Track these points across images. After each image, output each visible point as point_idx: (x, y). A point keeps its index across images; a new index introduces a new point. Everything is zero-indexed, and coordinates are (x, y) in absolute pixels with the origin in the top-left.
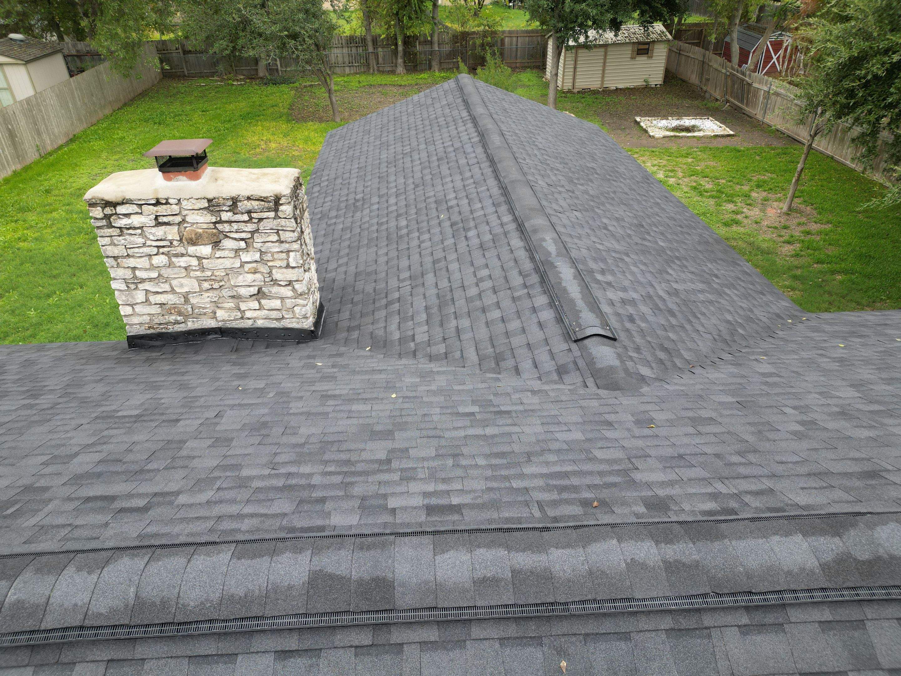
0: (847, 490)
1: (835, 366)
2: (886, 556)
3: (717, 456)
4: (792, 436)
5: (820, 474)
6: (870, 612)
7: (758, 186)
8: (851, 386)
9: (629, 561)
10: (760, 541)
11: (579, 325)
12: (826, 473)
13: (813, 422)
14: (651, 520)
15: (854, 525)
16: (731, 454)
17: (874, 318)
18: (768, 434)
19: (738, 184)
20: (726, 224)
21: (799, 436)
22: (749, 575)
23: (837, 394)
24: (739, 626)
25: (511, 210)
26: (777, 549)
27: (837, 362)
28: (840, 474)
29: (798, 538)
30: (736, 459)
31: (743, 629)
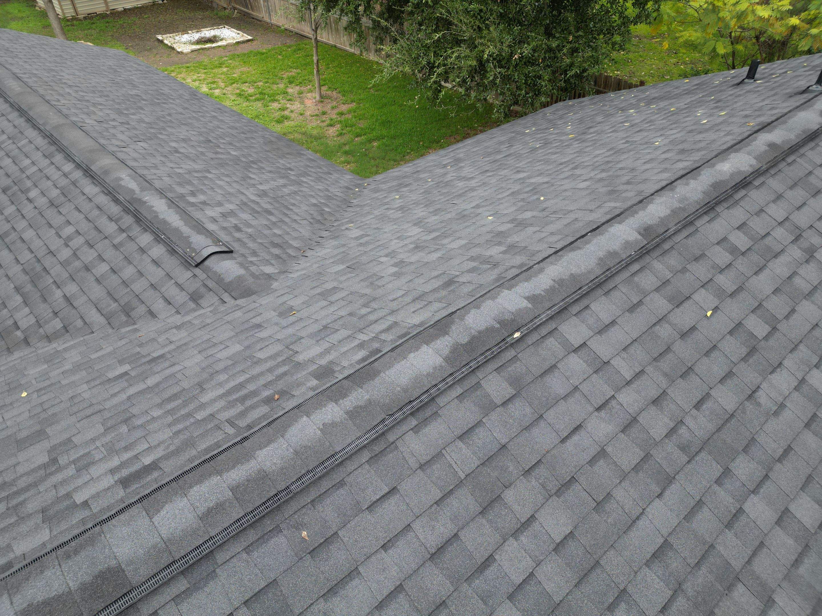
0: (439, 300)
1: (399, 214)
2: (476, 333)
3: (351, 314)
4: (393, 278)
5: (420, 297)
6: (480, 374)
7: (291, 82)
8: (415, 225)
9: (321, 427)
10: (403, 362)
11: (194, 250)
12: (423, 295)
13: (402, 262)
14: (324, 387)
15: (453, 322)
16: (360, 309)
17: (409, 168)
18: (376, 283)
19: (273, 83)
20: (279, 122)
21: (397, 275)
22: (405, 390)
23: (409, 234)
24: (412, 429)
25: (69, 157)
26: (415, 363)
27: (399, 210)
28: (431, 291)
29: (424, 348)
30: (364, 311)
31: (415, 430)
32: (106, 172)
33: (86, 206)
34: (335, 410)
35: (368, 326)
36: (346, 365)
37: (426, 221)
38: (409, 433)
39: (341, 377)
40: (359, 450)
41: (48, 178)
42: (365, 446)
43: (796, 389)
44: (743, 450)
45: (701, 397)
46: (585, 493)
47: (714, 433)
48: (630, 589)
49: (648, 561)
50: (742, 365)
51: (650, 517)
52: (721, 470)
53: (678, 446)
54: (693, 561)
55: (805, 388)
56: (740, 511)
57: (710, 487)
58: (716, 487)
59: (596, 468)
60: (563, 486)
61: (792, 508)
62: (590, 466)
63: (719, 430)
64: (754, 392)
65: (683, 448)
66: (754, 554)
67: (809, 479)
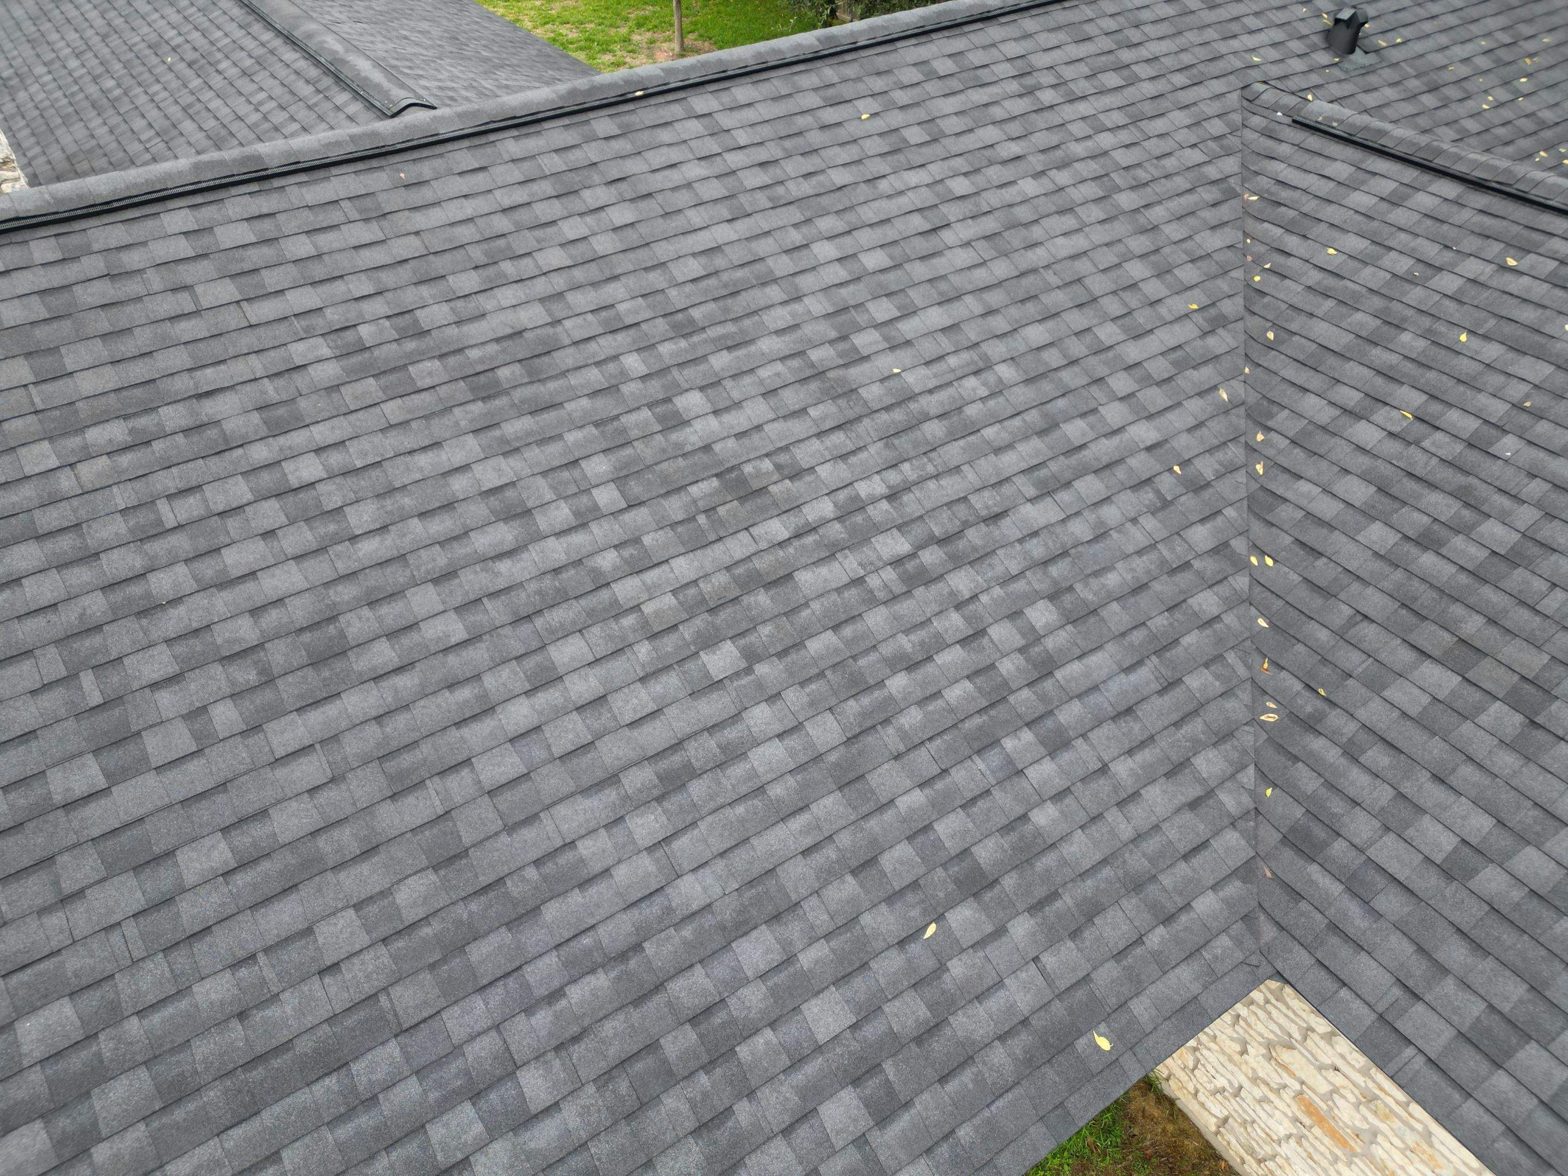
11: (392, 102)
32: (310, 36)
33: (282, 73)
41: (242, 49)
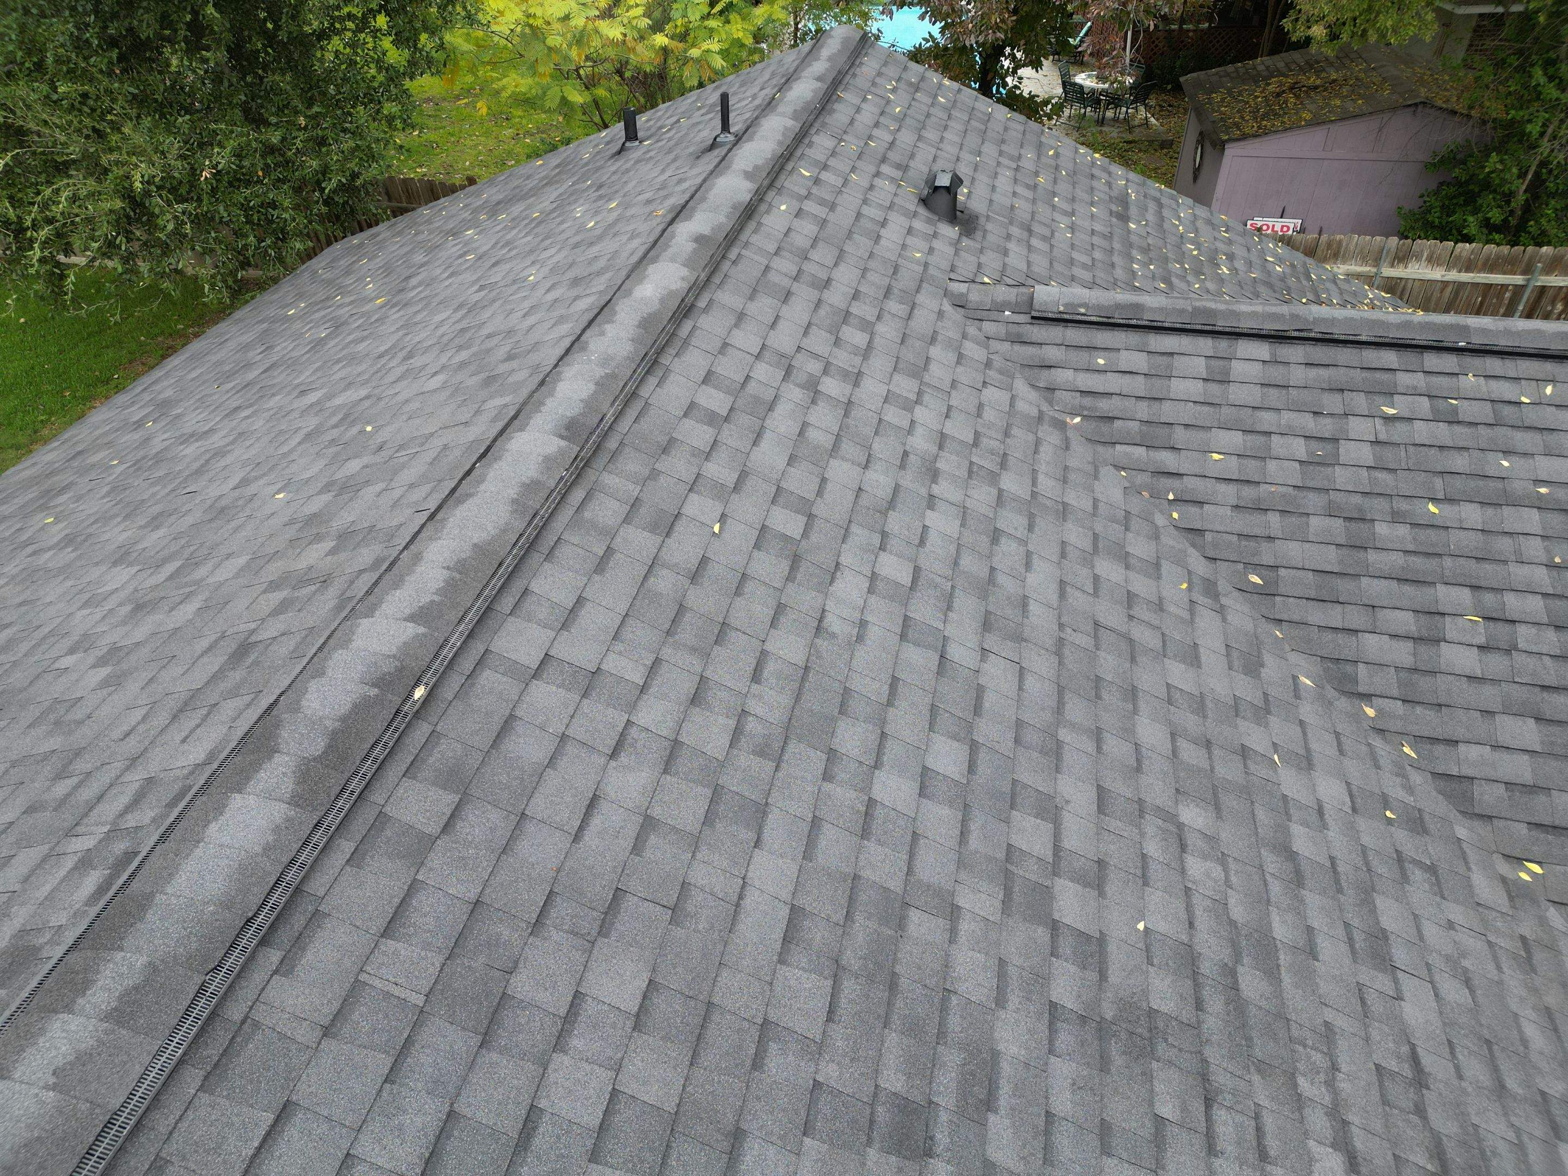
34: (73, 1028)
35: (86, 815)
36: (64, 921)
37: (140, 546)
38: (273, 982)
39: (59, 952)
40: (170, 1076)
42: (181, 1062)
43: (871, 591)
44: (840, 713)
45: (755, 662)
46: (646, 904)
47: (793, 708)
48: (772, 1016)
49: (780, 954)
50: (791, 588)
51: (757, 883)
52: (824, 757)
53: (754, 753)
54: (839, 917)
55: (880, 585)
56: (871, 803)
57: (819, 789)
58: (827, 787)
59: (648, 854)
60: (606, 913)
61: (930, 762)
62: (637, 855)
63: (798, 699)
64: (820, 621)
65: (761, 752)
66: (912, 855)
67: (933, 709)
